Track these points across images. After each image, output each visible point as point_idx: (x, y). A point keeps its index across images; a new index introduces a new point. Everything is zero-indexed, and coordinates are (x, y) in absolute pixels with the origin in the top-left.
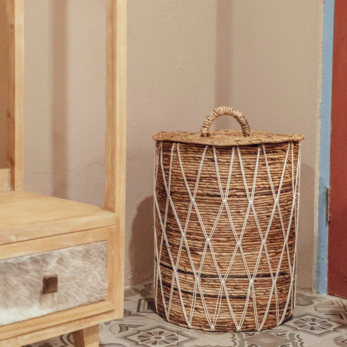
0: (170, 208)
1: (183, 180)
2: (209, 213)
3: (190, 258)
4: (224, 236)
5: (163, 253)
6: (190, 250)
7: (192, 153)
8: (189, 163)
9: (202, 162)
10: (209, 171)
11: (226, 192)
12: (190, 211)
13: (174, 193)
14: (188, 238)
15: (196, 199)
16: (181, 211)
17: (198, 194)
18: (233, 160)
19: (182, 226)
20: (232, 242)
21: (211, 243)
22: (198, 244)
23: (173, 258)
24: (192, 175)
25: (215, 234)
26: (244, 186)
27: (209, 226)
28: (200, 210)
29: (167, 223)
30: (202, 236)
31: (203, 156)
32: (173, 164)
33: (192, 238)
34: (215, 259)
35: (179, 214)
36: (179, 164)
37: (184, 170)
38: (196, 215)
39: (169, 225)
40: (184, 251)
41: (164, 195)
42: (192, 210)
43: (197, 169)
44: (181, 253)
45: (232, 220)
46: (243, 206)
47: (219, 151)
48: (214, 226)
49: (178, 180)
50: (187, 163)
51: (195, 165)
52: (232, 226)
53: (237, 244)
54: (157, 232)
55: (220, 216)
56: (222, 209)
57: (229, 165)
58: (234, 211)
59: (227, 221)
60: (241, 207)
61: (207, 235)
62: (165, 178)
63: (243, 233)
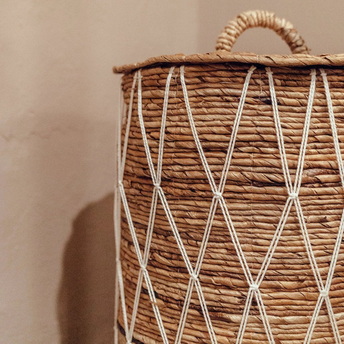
0: (161, 215)
1: (195, 151)
2: (257, 224)
3: (211, 329)
4: (290, 277)
5: (141, 317)
6: (209, 311)
7: (216, 85)
8: (210, 110)
9: (241, 105)
10: (257, 126)
11: (297, 174)
12: (211, 221)
13: (171, 181)
14: (204, 284)
15: (224, 192)
16: (188, 221)
17: (230, 181)
18: (312, 99)
19: (189, 256)
20: (308, 289)
21: (260, 294)
22: (230, 297)
23: (166, 328)
24: (216, 137)
25: (271, 272)
26: (334, 159)
27: (256, 254)
28: (234, 218)
29: (152, 251)
30: (238, 279)
31: (244, 92)
32: (169, 115)
33: (213, 282)
34: (269, 330)
35: (181, 229)
36: (186, 114)
37: (196, 126)
38: (225, 228)
39: (156, 255)
40: (196, 312)
41: (146, 187)
42: (214, 219)
43: (230, 123)
44: (187, 318)
45: (308, 239)
46: (332, 206)
47: (280, 80)
48: (268, 254)
49: (182, 150)
50: (205, 110)
51: (225, 114)
52: (308, 253)
53: (321, 295)
54: (123, 269)
55: (281, 230)
56: (288, 213)
57: (305, 112)
58: (311, 217)
59: (298, 242)
60: (328, 209)
61: (250, 275)
62: (148, 148)
63: (333, 269)
